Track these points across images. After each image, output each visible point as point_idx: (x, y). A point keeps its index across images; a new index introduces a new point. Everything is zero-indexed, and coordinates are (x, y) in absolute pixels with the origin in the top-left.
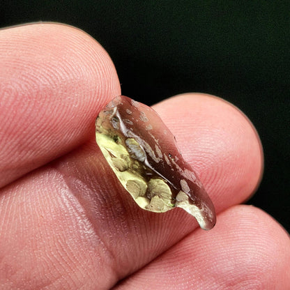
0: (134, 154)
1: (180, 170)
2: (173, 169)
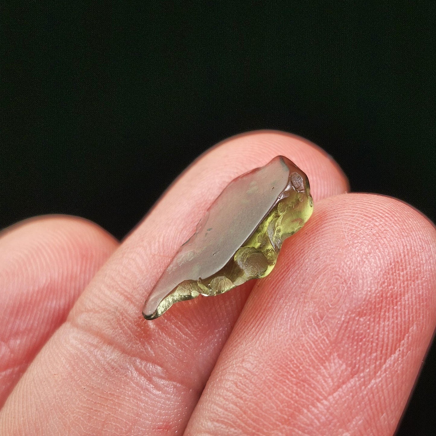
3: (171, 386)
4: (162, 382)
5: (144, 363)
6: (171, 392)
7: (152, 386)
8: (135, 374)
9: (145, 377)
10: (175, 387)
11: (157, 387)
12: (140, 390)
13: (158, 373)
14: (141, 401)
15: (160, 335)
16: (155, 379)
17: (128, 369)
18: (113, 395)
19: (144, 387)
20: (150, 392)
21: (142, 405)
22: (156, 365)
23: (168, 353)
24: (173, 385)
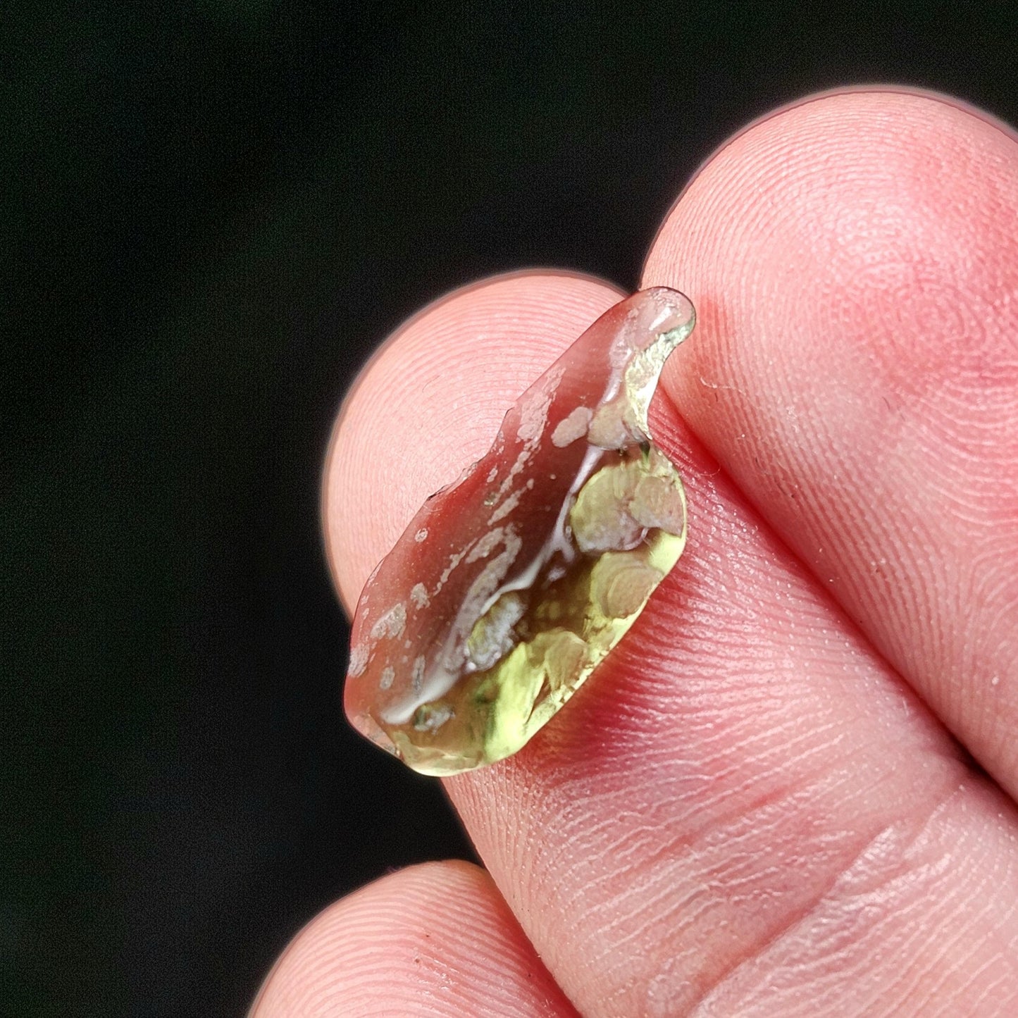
0: (515, 627)
1: (524, 456)
2: (530, 483)
3: (938, 824)
4: (922, 841)
5: (859, 864)
6: (953, 830)
7: (924, 869)
8: (877, 897)
9: (895, 877)
10: (944, 817)
11: (930, 857)
12: (923, 900)
13: (898, 842)
14: (951, 907)
15: (806, 800)
16: (909, 854)
17: (858, 911)
18: (909, 971)
19: (920, 887)
20: (939, 877)
21: (962, 907)
22: (875, 839)
23: (860, 796)
24: (937, 819)
